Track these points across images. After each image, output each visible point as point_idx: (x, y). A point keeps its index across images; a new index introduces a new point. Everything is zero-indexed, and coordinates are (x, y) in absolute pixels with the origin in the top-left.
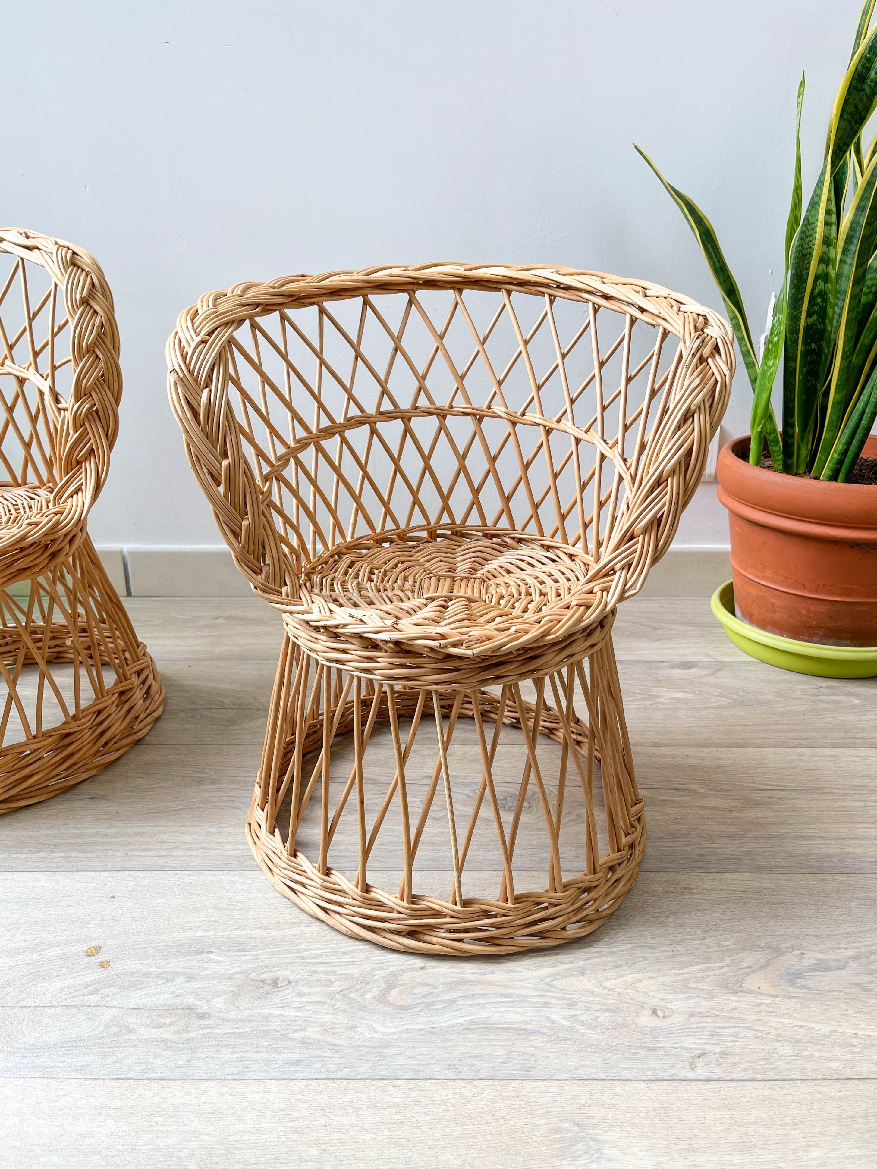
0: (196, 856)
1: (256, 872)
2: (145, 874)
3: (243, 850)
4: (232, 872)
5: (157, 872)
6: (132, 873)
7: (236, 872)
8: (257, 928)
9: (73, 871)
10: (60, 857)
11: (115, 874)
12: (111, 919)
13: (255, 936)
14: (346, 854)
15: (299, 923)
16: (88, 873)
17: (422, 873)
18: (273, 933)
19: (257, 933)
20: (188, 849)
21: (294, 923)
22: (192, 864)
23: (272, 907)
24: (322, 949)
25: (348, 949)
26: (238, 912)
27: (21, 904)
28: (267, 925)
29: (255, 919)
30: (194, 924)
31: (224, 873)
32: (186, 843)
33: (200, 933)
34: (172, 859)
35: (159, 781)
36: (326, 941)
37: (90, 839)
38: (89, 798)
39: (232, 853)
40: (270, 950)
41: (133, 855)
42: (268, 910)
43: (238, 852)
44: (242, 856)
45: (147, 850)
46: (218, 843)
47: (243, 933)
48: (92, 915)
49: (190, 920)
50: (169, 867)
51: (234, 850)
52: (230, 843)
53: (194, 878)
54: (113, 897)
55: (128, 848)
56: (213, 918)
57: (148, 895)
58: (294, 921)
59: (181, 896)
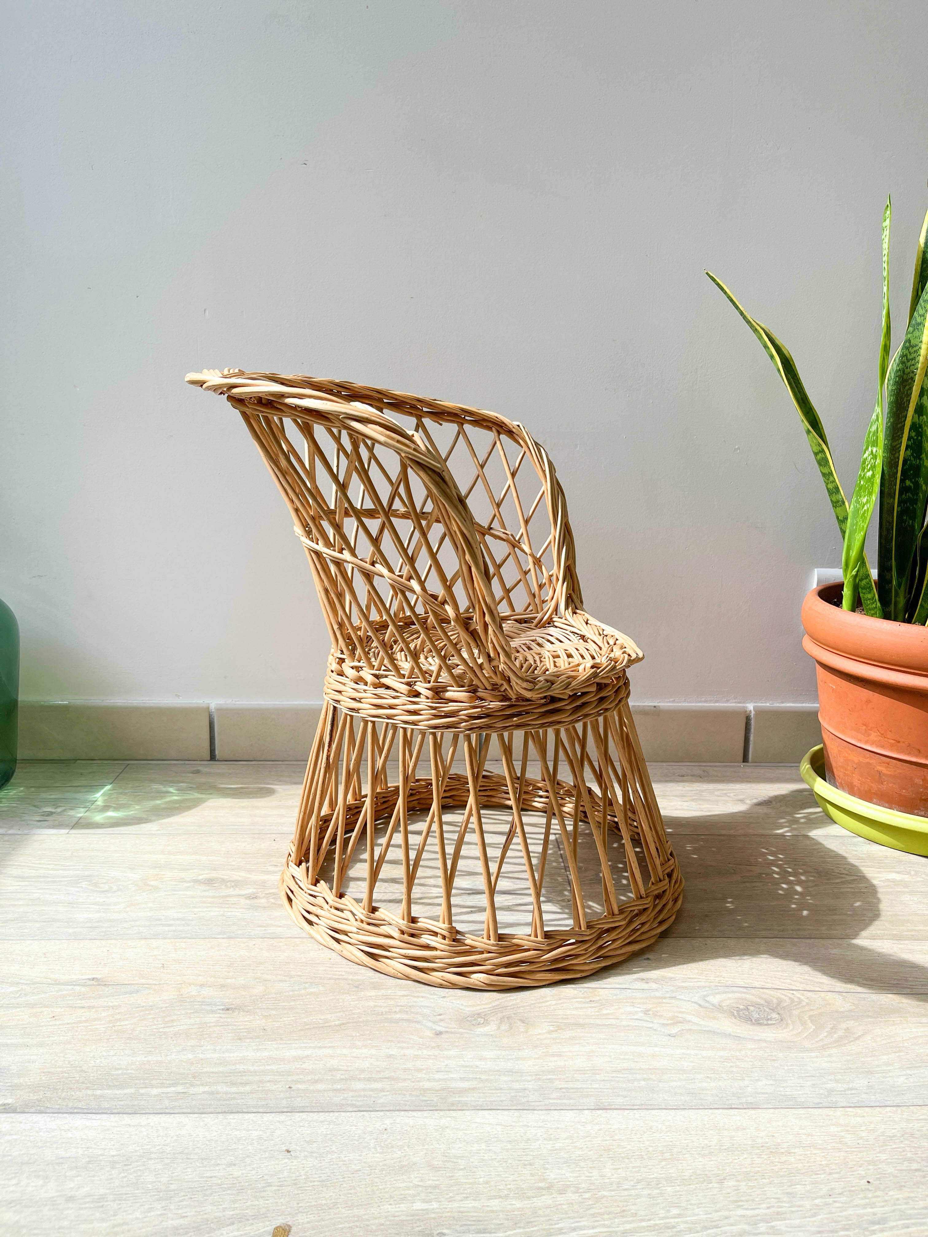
0: (382, 1090)
1: (468, 1113)
2: (322, 1116)
3: (440, 1080)
4: (435, 1112)
5: (337, 1114)
6: (304, 1115)
7: (442, 1113)
8: (495, 1197)
9: (225, 1112)
10: (204, 1092)
11: (283, 1117)
12: (295, 1184)
13: (495, 1209)
14: (576, 1086)
15: (548, 1188)
16: (247, 1116)
17: (683, 1112)
18: (518, 1204)
19: (495, 1204)
20: (369, 1080)
21: (542, 1188)
22: (381, 1101)
23: (504, 1164)
24: (593, 1228)
25: (628, 1226)
26: (461, 1173)
27: (166, 1161)
28: (506, 1192)
29: (487, 1183)
30: (407, 1192)
31: (426, 1114)
32: (362, 1071)
33: (418, 1206)
34: (351, 1094)
35: (307, 985)
36: (593, 1215)
37: (238, 1066)
38: (223, 1010)
39: (428, 1085)
40: (522, 1230)
41: (298, 1090)
42: (500, 1169)
43: (436, 1084)
44: (443, 1089)
45: (316, 1082)
46: (405, 1070)
47: (477, 1204)
48: (266, 1177)
49: (400, 1185)
50: (353, 1105)
51: (429, 1080)
52: (419, 1070)
53: (388, 1121)
54: (288, 1151)
55: (290, 1079)
56: (430, 1182)
57: (334, 1149)
58: (540, 1185)
59: (378, 1149)
